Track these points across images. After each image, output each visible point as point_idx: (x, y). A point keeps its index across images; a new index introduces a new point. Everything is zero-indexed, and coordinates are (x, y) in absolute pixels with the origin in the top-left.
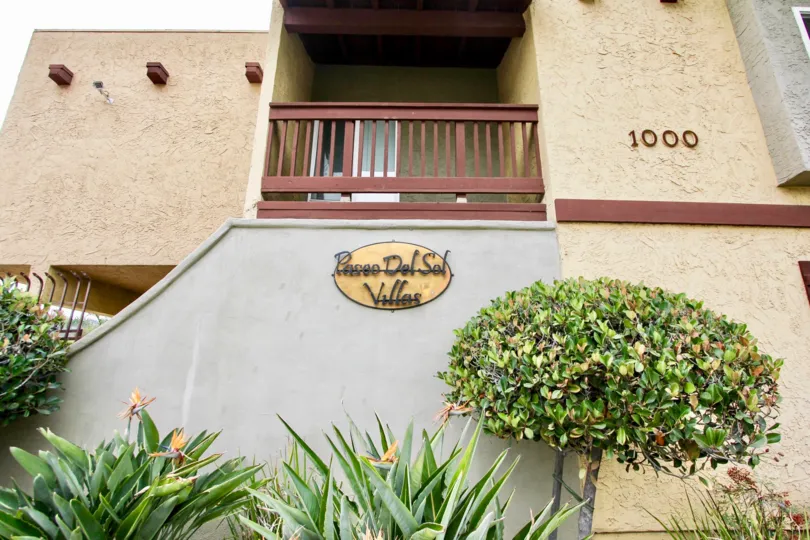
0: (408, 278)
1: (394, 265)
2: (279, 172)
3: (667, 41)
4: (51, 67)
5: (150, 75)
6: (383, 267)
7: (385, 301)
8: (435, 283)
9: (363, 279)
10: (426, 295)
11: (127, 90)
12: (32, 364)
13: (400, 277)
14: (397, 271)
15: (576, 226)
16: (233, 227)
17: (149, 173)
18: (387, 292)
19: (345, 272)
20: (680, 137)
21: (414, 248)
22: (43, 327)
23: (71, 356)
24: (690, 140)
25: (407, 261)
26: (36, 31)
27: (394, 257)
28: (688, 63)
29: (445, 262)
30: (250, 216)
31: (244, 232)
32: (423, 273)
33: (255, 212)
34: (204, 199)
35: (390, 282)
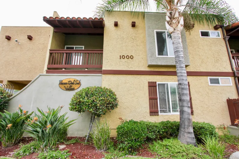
0: (73, 85)
1: (70, 83)
2: (53, 64)
3: (131, 36)
4: (6, 36)
5: (28, 38)
6: (68, 83)
7: (68, 89)
8: (78, 86)
9: (64, 85)
10: (76, 88)
11: (23, 41)
12: (3, 101)
13: (71, 85)
14: (71, 84)
15: (106, 75)
16: (41, 75)
17: (28, 60)
18: (68, 88)
19: (61, 84)
20: (130, 57)
21: (74, 79)
22: (4, 94)
23: (10, 99)
24: (132, 57)
25: (73, 82)
26: (2, 27)
27: (70, 81)
28: (135, 41)
29: (80, 82)
30: (45, 73)
31: (43, 76)
32: (75, 84)
33: (46, 72)
34: (40, 66)
35: (69, 86)
